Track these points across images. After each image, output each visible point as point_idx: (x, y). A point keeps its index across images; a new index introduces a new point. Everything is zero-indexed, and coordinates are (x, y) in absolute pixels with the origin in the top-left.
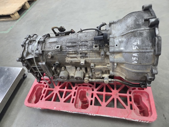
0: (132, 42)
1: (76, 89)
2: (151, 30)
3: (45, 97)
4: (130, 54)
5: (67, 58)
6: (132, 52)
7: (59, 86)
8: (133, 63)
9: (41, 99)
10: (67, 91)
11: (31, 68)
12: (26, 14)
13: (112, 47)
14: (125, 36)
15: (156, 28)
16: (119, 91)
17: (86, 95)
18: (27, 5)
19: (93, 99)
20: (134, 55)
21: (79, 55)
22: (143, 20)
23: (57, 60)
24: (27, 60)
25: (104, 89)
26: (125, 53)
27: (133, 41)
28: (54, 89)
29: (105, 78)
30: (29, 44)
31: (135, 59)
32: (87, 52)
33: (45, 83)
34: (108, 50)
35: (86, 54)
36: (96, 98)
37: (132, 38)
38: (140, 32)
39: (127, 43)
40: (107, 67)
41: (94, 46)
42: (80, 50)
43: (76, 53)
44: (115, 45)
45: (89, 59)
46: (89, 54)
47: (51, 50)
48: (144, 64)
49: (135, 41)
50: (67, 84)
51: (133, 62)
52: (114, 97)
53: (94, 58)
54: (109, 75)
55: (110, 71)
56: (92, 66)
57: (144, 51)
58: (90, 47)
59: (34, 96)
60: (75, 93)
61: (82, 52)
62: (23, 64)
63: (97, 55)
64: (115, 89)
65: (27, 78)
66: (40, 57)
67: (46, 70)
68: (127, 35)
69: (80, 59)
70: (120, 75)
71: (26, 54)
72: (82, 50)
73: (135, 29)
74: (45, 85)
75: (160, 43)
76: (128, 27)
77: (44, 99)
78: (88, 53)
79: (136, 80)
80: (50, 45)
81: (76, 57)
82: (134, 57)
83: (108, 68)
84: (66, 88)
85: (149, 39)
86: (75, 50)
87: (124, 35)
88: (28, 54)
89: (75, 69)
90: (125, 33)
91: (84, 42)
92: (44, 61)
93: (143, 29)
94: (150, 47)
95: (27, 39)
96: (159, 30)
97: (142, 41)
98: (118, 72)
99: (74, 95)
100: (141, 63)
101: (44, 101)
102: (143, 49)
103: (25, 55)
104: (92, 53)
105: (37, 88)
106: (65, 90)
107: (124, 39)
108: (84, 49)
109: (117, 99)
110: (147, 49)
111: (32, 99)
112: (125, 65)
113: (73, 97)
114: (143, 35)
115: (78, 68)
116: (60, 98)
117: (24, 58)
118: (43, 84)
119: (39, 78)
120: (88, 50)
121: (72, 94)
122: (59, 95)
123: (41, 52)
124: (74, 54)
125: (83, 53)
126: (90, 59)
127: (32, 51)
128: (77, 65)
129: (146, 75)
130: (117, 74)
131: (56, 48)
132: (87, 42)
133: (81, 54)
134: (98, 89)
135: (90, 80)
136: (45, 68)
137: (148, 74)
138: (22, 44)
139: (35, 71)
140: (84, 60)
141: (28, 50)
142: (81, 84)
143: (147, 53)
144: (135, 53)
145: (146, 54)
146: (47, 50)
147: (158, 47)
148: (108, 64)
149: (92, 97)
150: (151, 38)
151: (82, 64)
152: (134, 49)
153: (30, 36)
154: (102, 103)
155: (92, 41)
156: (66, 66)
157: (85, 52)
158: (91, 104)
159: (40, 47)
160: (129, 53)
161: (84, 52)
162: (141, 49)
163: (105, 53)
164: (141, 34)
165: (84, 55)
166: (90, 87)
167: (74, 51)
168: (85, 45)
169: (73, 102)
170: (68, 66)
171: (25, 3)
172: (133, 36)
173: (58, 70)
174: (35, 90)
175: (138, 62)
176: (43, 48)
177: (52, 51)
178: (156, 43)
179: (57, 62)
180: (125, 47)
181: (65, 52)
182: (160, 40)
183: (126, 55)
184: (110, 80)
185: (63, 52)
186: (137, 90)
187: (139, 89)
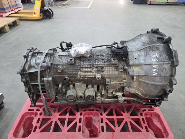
0: (151, 55)
1: (81, 114)
2: (165, 46)
3: (40, 127)
4: (151, 66)
5: (80, 72)
6: (152, 64)
7: (58, 112)
8: (153, 75)
9: (34, 131)
10: (69, 117)
11: (30, 85)
13: (132, 60)
14: (143, 50)
15: (170, 44)
16: (130, 113)
17: (93, 122)
18: (7, 28)
19: (104, 125)
20: (154, 66)
21: (95, 69)
22: (156, 39)
23: (67, 75)
24: (28, 74)
25: (114, 113)
26: (144, 66)
27: (152, 54)
28: (52, 117)
29: (118, 97)
30: (32, 57)
31: (155, 71)
32: (103, 65)
33: (38, 110)
34: (125, 64)
35: (102, 68)
36: (106, 123)
37: (151, 51)
38: (157, 47)
39: (146, 56)
40: (123, 83)
41: (112, 60)
42: (97, 63)
43: (92, 66)
44: (135, 58)
45: (105, 73)
46: (106, 68)
47: (62, 63)
48: (164, 76)
49: (154, 54)
50: (68, 110)
51: (154, 73)
52: (127, 121)
53: (110, 73)
54: (122, 93)
55: (125, 88)
56: (108, 82)
57: (162, 63)
58: (107, 60)
59: (21, 129)
60: (80, 119)
61: (98, 65)
62: (22, 78)
63: (114, 69)
64: (126, 112)
65: (4, 108)
66: (46, 71)
67: (50, 88)
68: (144, 49)
69: (95, 73)
70: (136, 91)
71: (29, 67)
72: (98, 63)
73: (151, 44)
74: (39, 113)
75: (176, 54)
76: (144, 43)
77: (38, 130)
78: (105, 67)
79: (153, 94)
80: (59, 58)
81: (91, 72)
82: (154, 68)
83: (124, 84)
84: (68, 114)
85: (165, 53)
86: (91, 64)
87: (141, 49)
89: (85, 87)
90: (142, 48)
91: (99, 56)
92: (50, 76)
93: (159, 44)
94: (167, 60)
95: (31, 51)
96: (172, 46)
97: (160, 54)
98: (134, 88)
99: (80, 122)
100: (161, 74)
101: (38, 132)
102: (162, 61)
103: (27, 67)
104: (109, 67)
105: (26, 118)
106: (67, 117)
107: (143, 54)
108: (100, 63)
109: (130, 122)
110: (165, 61)
111: (19, 132)
112: (144, 78)
113: (78, 124)
114: (159, 49)
115: (90, 86)
116: (61, 126)
117: (26, 71)
118: (35, 111)
119: (34, 102)
120: (105, 63)
121: (77, 120)
122: (59, 123)
123: (50, 65)
124: (89, 68)
125: (99, 67)
126: (107, 73)
127: (35, 64)
128: (89, 82)
129: (165, 87)
130: (133, 91)
131: (69, 61)
132: (103, 56)
133: (97, 67)
134: (106, 113)
135: (102, 99)
136: (50, 85)
137: (166, 86)
138: (25, 55)
139: (33, 90)
140: (100, 74)
141: (30, 62)
142: (86, 108)
143: (165, 65)
144: (155, 64)
145: (165, 66)
146: (56, 63)
147: (175, 58)
148: (125, 79)
149: (102, 122)
150: (167, 52)
151: (98, 78)
152: (153, 61)
153: (33, 49)
154: (115, 129)
155: (108, 56)
156: (75, 84)
157: (102, 65)
158: (103, 130)
159: (47, 59)
160: (149, 65)
161: (100, 65)
162: (160, 61)
163: (123, 67)
164: (158, 49)
165: (100, 69)
166: (97, 112)
167: (90, 65)
168: (101, 59)
169: (79, 130)
170: (78, 83)
171: (5, 25)
172: (151, 50)
173: (64, 88)
174: (23, 120)
175: (158, 74)
176: (52, 61)
177: (63, 65)
178: (174, 55)
179: (67, 78)
180: (144, 60)
181: (78, 65)
182: (176, 52)
183: (145, 68)
184: (124, 98)
185: (77, 65)
186: (147, 111)
187: (149, 110)
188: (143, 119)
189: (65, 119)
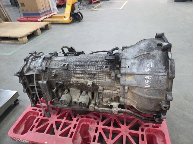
0: (144, 64)
1: (77, 120)
2: (163, 54)
3: (37, 127)
4: (143, 76)
5: (73, 78)
6: (145, 75)
7: (57, 115)
8: (145, 87)
9: (31, 130)
10: (65, 122)
11: (29, 87)
12: (35, 40)
13: (124, 68)
14: (138, 58)
15: (169, 52)
16: (129, 126)
17: (89, 130)
18: (39, 32)
19: (97, 135)
20: (146, 77)
21: (87, 76)
22: (156, 45)
23: (61, 80)
24: (26, 76)
25: (112, 123)
26: (137, 76)
27: (146, 63)
28: (50, 119)
29: (113, 107)
30: (32, 60)
31: (147, 82)
32: (96, 72)
33: (40, 111)
34: (118, 73)
35: (95, 75)
36: (100, 133)
37: (145, 60)
38: (153, 55)
39: (139, 65)
40: (117, 92)
41: (104, 67)
42: (89, 70)
43: (84, 72)
44: (127, 67)
45: (97, 80)
46: (98, 76)
47: (57, 68)
48: (158, 89)
49: (148, 63)
50: (67, 114)
51: (146, 85)
52: (123, 134)
53: (103, 81)
54: (118, 104)
55: (120, 98)
56: (100, 90)
57: (157, 74)
58: (100, 67)
59: (23, 125)
60: (75, 125)
61: (90, 72)
62: (20, 80)
63: (106, 77)
66: (42, 75)
67: (46, 91)
68: (139, 57)
69: (87, 80)
70: (131, 103)
71: (27, 69)
72: (90, 70)
73: (148, 51)
74: (40, 113)
75: (173, 65)
76: (141, 50)
77: (34, 129)
78: (97, 74)
79: (149, 109)
80: (56, 63)
81: (83, 78)
82: (147, 79)
83: (118, 94)
84: (65, 118)
85: (162, 62)
86: (83, 69)
87: (136, 57)
88: (29, 69)
89: (80, 93)
90: (137, 56)
91: (94, 63)
92: (45, 79)
93: (156, 52)
94: (163, 70)
95: (32, 55)
96: (171, 54)
97: (155, 63)
98: (129, 99)
99: (74, 128)
100: (155, 87)
101: (34, 132)
102: (156, 72)
103: (25, 70)
104: (101, 75)
105: (29, 116)
106: (64, 121)
107: (136, 61)
108: (93, 70)
109: (127, 137)
110: (160, 72)
111: (20, 129)
112: (137, 89)
113: (72, 130)
114: (155, 57)
115: (84, 92)
116: (55, 130)
117: (24, 74)
118: (37, 111)
119: (34, 102)
120: (98, 70)
121: (72, 126)
122: (54, 126)
123: (44, 69)
124: (82, 74)
125: (92, 73)
126: (99, 81)
127: (34, 67)
128: (82, 88)
129: (160, 103)
130: (128, 102)
131: (62, 66)
132: (97, 62)
133: (89, 74)
135: (96, 107)
136: (45, 88)
137: (162, 101)
138: (25, 58)
139: (32, 91)
140: (92, 81)
141: (30, 65)
142: (84, 114)
143: (160, 76)
144: (148, 75)
145: (160, 78)
146: (51, 67)
147: (171, 69)
148: (119, 89)
149: (96, 132)
150: (164, 62)
151: (89, 86)
152: (146, 71)
153: (36, 52)
154: (107, 141)
155: (102, 62)
156: (70, 89)
157: (94, 72)
158: (94, 141)
159: (44, 63)
161: (92, 72)
162: (154, 72)
163: (116, 75)
164: (154, 57)
165: (93, 76)
166: (94, 120)
167: (82, 71)
168: (94, 66)
169: (71, 137)
170: (73, 88)
171: (37, 29)
172: (146, 58)
173: (60, 92)
174: (26, 118)
175: (151, 86)
176: (48, 65)
177: (57, 69)
178: (169, 65)
179: (60, 82)
180: (137, 69)
181: (71, 71)
182: (173, 62)
183: (138, 77)
184: (119, 109)
185: (70, 71)
186: (150, 127)
187: (153, 126)
188: (143, 136)
189: (61, 122)
